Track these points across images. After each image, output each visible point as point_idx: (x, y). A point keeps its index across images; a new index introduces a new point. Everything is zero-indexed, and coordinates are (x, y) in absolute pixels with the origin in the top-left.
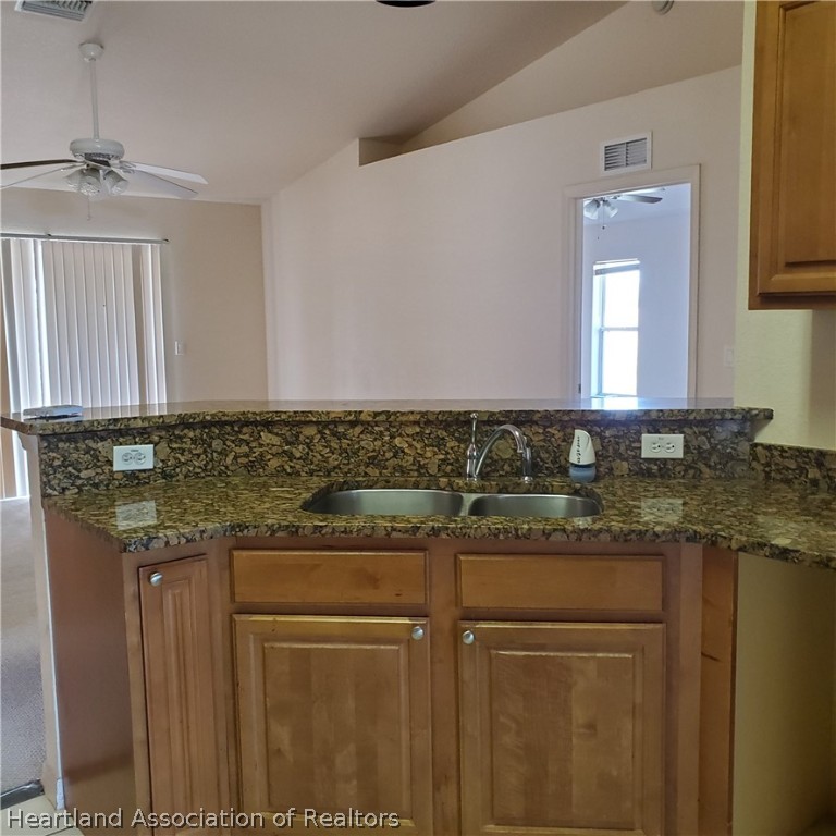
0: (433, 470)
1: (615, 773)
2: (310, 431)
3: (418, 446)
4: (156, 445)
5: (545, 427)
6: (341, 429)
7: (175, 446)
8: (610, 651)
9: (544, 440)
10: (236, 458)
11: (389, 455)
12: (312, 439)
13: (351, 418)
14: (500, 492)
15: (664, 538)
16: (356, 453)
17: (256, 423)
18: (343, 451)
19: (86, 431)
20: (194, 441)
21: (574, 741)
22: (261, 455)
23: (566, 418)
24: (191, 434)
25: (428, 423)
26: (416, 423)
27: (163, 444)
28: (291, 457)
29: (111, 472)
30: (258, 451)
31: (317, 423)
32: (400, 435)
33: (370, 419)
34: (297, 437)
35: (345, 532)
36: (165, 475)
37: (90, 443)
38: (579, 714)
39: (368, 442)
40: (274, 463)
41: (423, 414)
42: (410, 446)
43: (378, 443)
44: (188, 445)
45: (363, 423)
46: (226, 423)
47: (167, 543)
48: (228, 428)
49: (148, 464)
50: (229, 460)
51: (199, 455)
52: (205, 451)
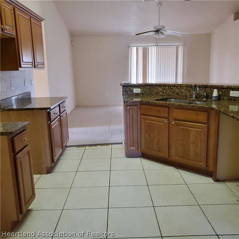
0: (188, 96)
1: (197, 151)
2: (167, 87)
3: (186, 91)
4: (141, 89)
5: (211, 89)
6: (172, 87)
7: (144, 89)
8: (198, 129)
9: (210, 91)
10: (155, 92)
11: (180, 93)
12: (167, 89)
13: (174, 85)
14: (198, 101)
15: (206, 108)
16: (174, 92)
17: (158, 86)
18: (172, 92)
19: (129, 86)
20: (148, 89)
21: (191, 144)
22: (159, 92)
23: (214, 87)
24: (147, 87)
25: (188, 87)
26: (186, 87)
27: (142, 89)
28: (164, 93)
29: (133, 93)
30: (158, 91)
31: (168, 86)
32: (183, 89)
33: (177, 85)
34: (165, 88)
35: (156, 103)
36: (142, 94)
37: (130, 88)
38: (192, 140)
39: (177, 90)
40: (161, 93)
41: (187, 85)
42: (184, 91)
43: (179, 90)
44: (147, 89)
45: (176, 86)
46: (153, 85)
47: (130, 102)
48: (154, 87)
49: (139, 92)
50: (154, 92)
51: (149, 91)
52: (150, 91)
